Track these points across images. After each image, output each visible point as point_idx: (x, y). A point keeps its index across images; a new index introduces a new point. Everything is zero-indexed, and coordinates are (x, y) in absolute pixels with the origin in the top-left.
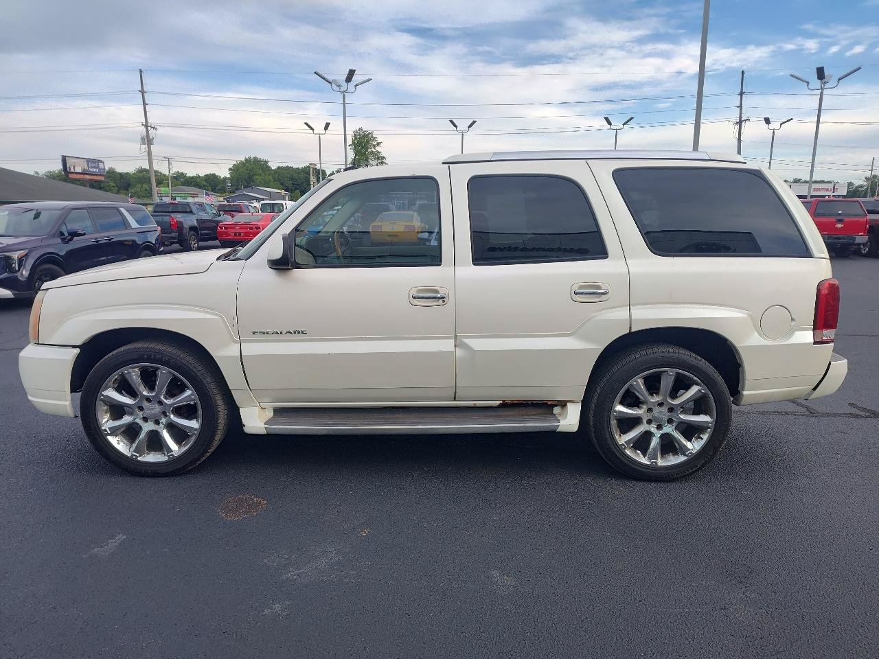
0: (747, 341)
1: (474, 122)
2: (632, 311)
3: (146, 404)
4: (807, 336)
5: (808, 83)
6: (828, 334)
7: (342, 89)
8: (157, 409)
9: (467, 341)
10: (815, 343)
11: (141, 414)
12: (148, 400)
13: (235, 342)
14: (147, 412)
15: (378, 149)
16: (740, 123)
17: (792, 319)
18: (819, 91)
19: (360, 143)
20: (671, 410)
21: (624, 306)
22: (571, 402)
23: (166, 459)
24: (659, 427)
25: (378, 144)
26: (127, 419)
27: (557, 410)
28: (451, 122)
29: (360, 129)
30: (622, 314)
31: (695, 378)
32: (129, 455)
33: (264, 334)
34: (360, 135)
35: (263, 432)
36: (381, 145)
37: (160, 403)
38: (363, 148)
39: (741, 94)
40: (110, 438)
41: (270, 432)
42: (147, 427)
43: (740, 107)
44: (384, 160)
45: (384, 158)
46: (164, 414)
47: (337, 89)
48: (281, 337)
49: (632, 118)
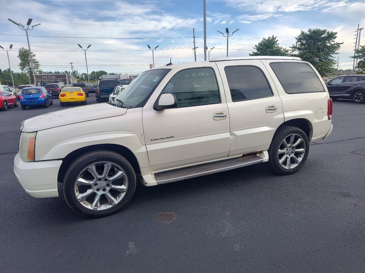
0: (314, 121)
1: (90, 45)
2: (284, 114)
3: (98, 182)
4: (326, 118)
5: (223, 34)
6: (331, 116)
7: (25, 28)
8: (104, 183)
9: (234, 132)
10: (329, 120)
11: (96, 187)
12: (100, 180)
13: (143, 145)
14: (99, 186)
15: (34, 58)
16: (195, 48)
17: (323, 113)
18: (227, 37)
19: (23, 55)
20: (293, 148)
21: (281, 113)
22: (264, 151)
23: (111, 206)
24: (290, 155)
25: (34, 56)
26: (89, 192)
27: (258, 155)
28: (79, 45)
29: (23, 48)
30: (281, 116)
31: (300, 136)
32: (92, 209)
33: (156, 140)
34: (23, 51)
35: (156, 184)
36: (36, 56)
37: (106, 180)
38: (25, 57)
39: (194, 37)
40: (81, 203)
41: (159, 183)
42: (100, 193)
43: (194, 42)
44: (38, 63)
45: (38, 62)
46: (108, 185)
47: (22, 28)
48: (163, 140)
49: (158, 46)
